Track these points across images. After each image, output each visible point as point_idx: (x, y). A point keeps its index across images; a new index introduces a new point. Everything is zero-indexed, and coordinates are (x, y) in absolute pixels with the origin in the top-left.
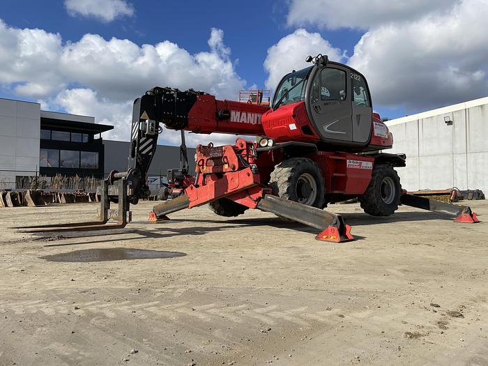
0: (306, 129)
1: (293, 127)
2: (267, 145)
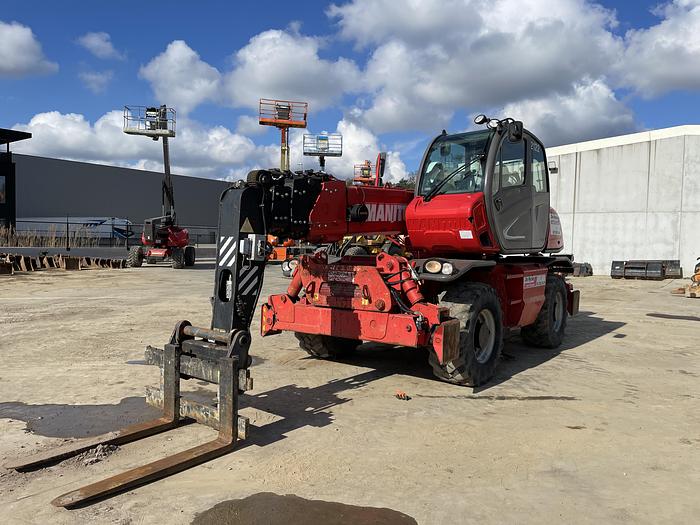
0: (484, 237)
1: (466, 234)
2: (440, 272)
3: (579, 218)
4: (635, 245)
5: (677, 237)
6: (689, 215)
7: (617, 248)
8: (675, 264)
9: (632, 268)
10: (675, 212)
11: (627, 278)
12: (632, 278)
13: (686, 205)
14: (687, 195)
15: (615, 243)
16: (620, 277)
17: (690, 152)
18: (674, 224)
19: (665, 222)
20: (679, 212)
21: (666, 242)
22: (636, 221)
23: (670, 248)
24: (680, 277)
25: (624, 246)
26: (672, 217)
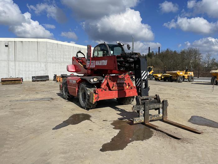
3: (17, 63)
4: (35, 72)
5: (46, 69)
6: (49, 63)
7: (30, 72)
8: (48, 77)
9: (38, 78)
10: (45, 62)
11: (37, 81)
12: (38, 81)
13: (48, 61)
14: (48, 58)
15: (29, 71)
16: (35, 81)
17: (48, 46)
18: (45, 65)
19: (43, 65)
20: (46, 62)
21: (44, 71)
22: (35, 64)
23: (45, 72)
24: (48, 80)
25: (32, 72)
26: (45, 64)
